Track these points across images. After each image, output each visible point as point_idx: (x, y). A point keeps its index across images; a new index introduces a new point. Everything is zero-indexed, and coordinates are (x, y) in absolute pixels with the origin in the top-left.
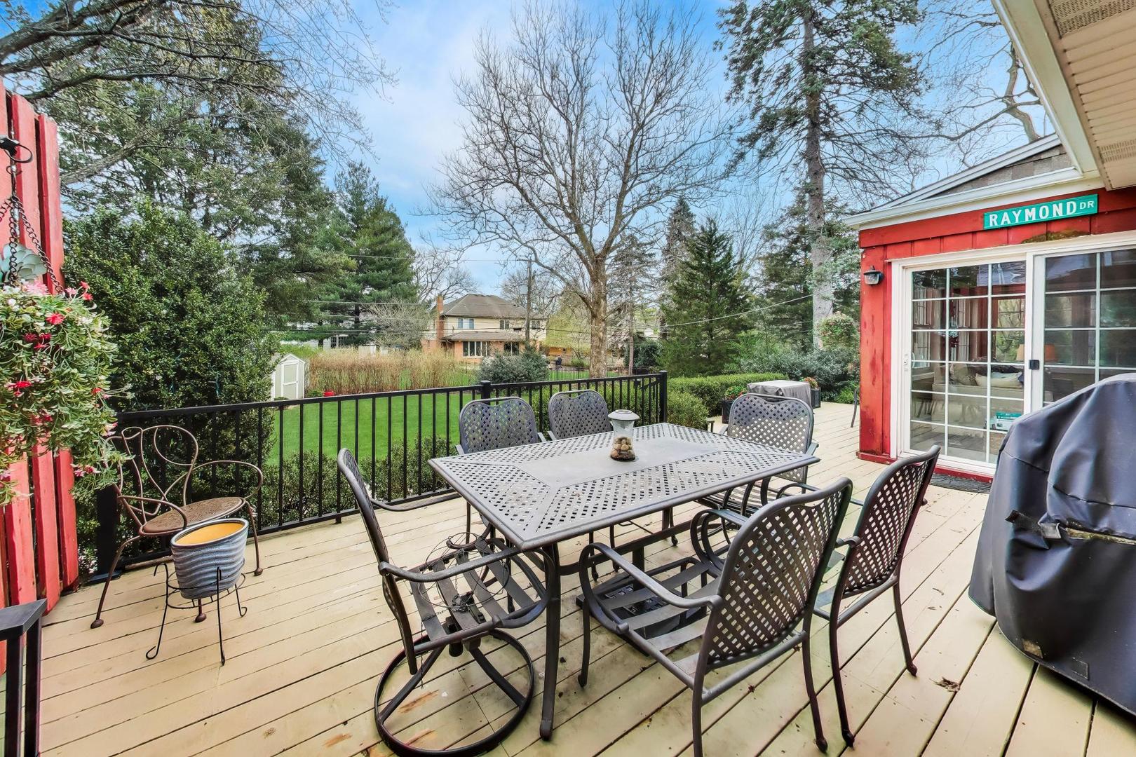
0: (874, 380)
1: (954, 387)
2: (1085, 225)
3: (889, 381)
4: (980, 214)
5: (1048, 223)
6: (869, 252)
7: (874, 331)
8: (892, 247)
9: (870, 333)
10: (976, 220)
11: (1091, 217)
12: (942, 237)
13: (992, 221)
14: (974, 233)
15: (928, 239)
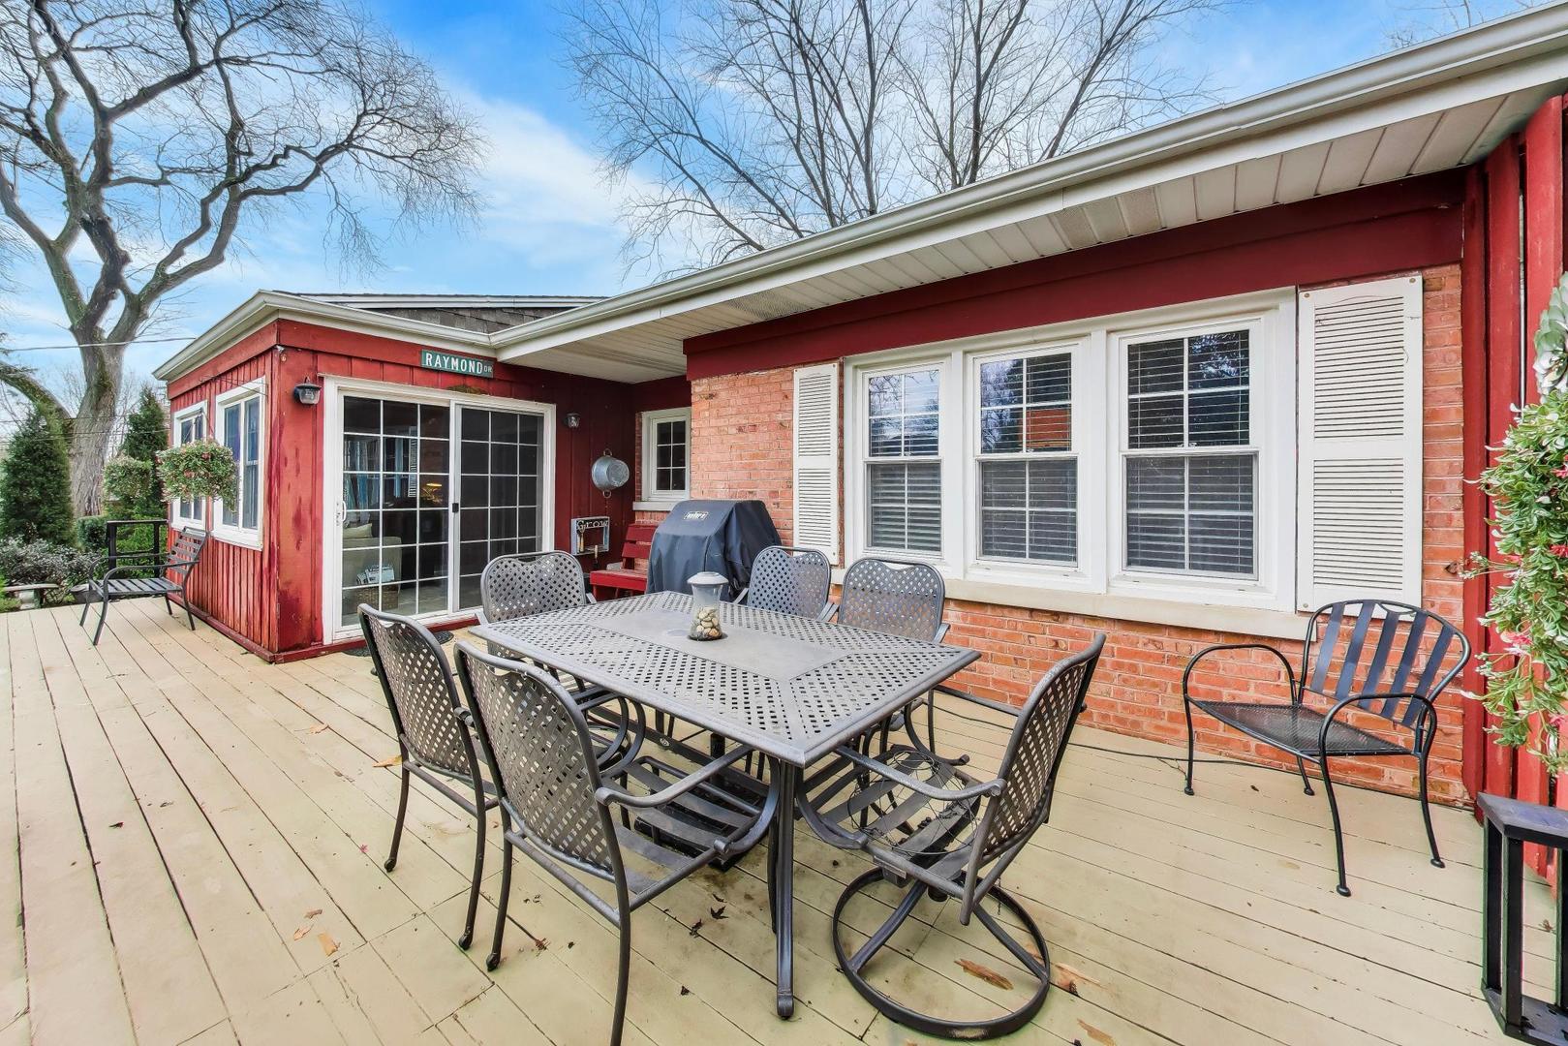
0: (298, 543)
1: (389, 538)
2: (484, 385)
3: (320, 541)
4: (419, 349)
5: (464, 375)
6: (290, 352)
7: (298, 471)
8: (325, 357)
9: (294, 472)
10: (415, 355)
11: (489, 379)
12: (382, 362)
13: (428, 360)
14: (411, 367)
15: (368, 360)
